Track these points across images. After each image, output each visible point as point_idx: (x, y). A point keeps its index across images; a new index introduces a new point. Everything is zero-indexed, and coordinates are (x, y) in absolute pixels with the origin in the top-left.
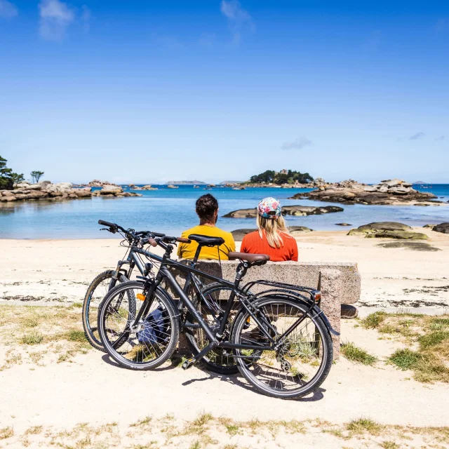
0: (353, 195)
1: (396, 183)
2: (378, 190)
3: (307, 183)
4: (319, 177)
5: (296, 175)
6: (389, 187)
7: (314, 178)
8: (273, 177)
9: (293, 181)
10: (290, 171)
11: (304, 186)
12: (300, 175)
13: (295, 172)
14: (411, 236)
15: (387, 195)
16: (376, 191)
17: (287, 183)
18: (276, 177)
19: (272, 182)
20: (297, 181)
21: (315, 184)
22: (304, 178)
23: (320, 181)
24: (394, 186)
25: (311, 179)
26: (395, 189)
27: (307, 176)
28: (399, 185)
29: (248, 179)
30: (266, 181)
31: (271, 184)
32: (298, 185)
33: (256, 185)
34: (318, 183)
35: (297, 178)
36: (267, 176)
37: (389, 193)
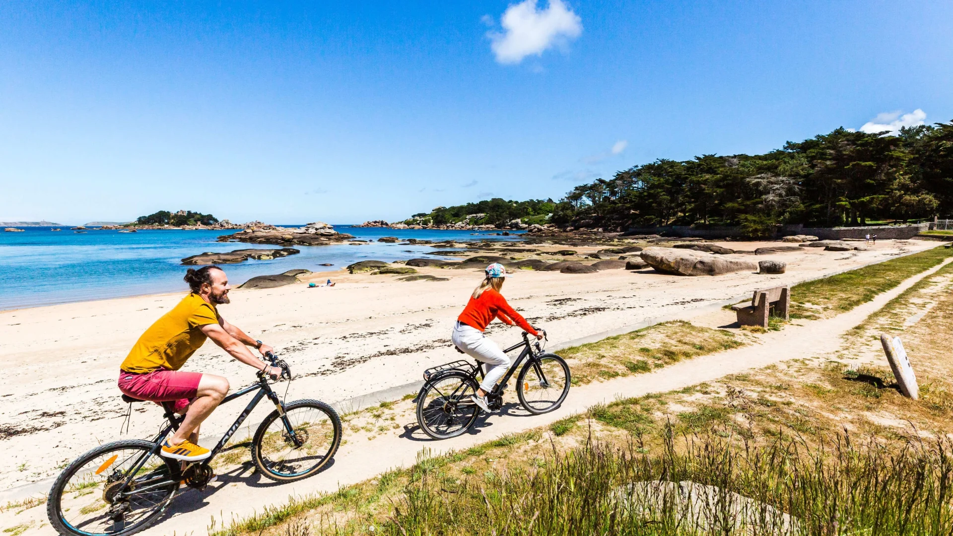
0: (291, 237)
1: (322, 226)
2: (307, 232)
3: (211, 224)
4: (226, 219)
5: (198, 216)
6: (317, 229)
7: (220, 220)
8: (169, 218)
9: (194, 223)
10: (189, 212)
11: (209, 227)
12: (203, 217)
13: (196, 213)
14: (407, 270)
15: (317, 236)
16: (305, 233)
17: (188, 225)
18: (173, 218)
19: (167, 223)
20: (199, 223)
21: (222, 226)
22: (207, 220)
23: (227, 223)
24: (321, 228)
25: (216, 221)
26: (322, 231)
27: (210, 217)
28: (323, 228)
29: (134, 220)
30: (160, 223)
31: (166, 226)
32: (200, 227)
33: (146, 227)
34: (225, 224)
35: (199, 220)
36: (161, 217)
37: (318, 235)
